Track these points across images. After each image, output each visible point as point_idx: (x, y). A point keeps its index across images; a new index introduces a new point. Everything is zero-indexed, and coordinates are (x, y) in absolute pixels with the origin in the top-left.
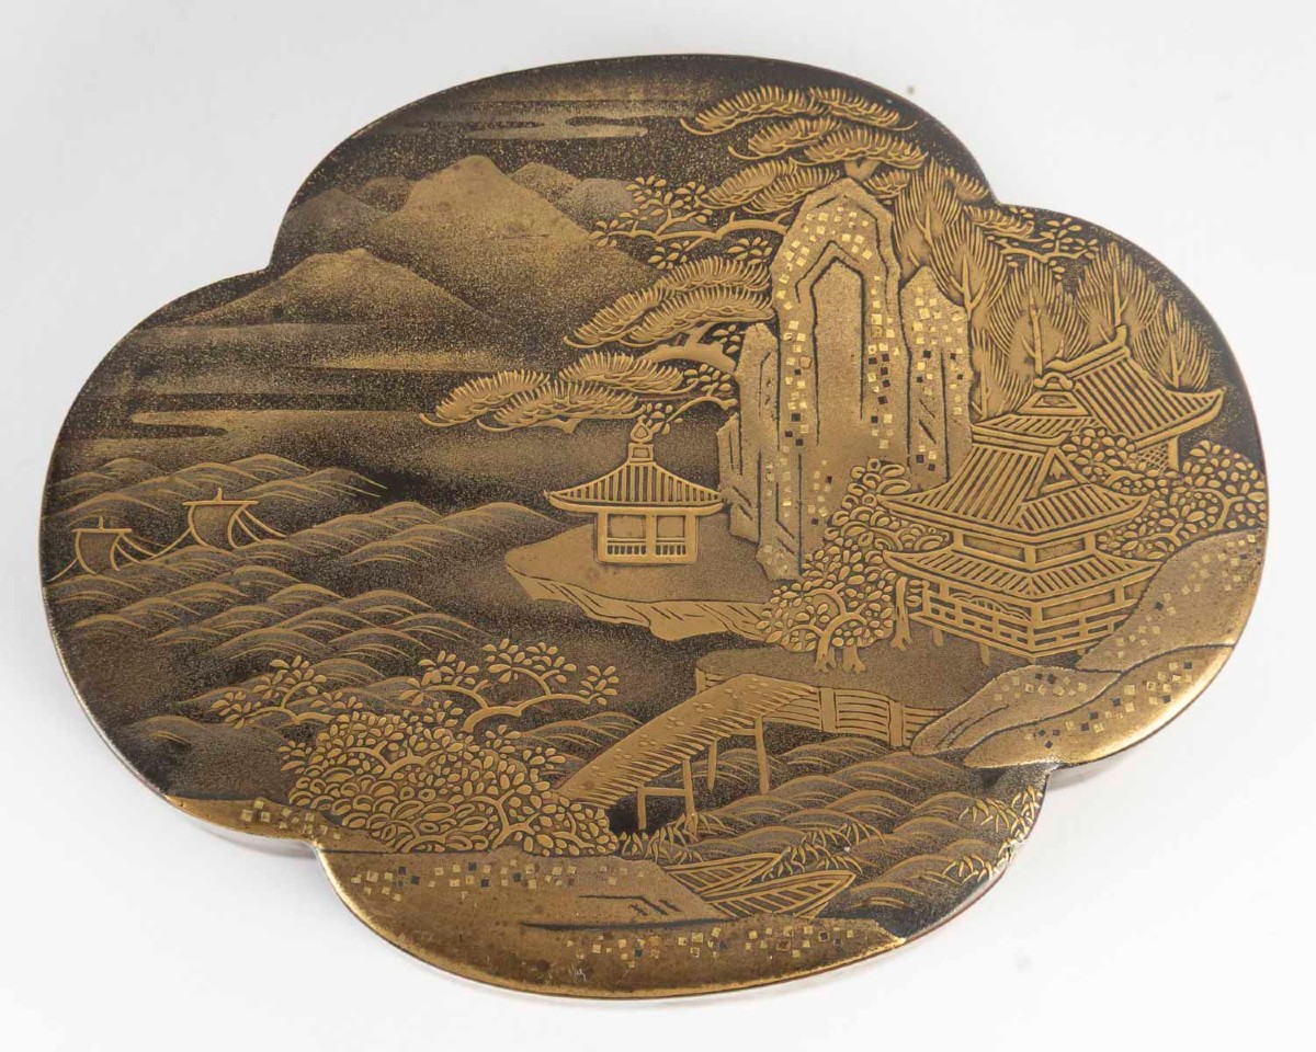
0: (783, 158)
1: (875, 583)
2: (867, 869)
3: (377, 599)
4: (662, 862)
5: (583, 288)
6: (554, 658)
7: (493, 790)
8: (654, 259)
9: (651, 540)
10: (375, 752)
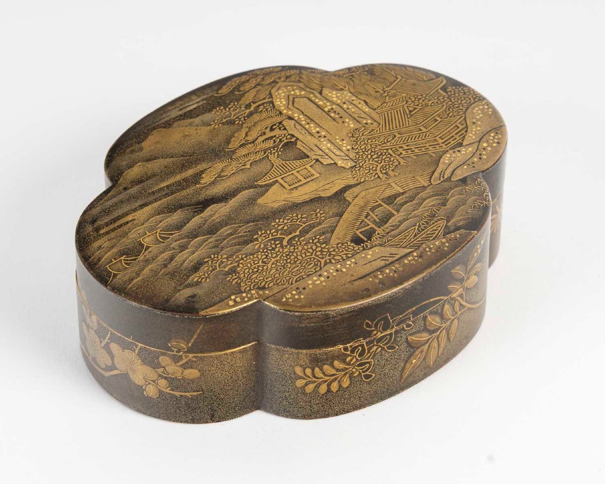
0: (255, 87)
1: (381, 154)
2: (448, 217)
3: (226, 230)
4: (381, 245)
5: (221, 138)
6: (297, 216)
7: (308, 254)
8: (236, 123)
9: (300, 178)
10: (260, 264)
